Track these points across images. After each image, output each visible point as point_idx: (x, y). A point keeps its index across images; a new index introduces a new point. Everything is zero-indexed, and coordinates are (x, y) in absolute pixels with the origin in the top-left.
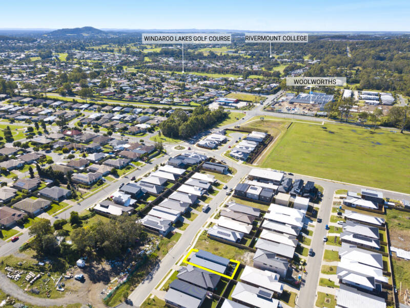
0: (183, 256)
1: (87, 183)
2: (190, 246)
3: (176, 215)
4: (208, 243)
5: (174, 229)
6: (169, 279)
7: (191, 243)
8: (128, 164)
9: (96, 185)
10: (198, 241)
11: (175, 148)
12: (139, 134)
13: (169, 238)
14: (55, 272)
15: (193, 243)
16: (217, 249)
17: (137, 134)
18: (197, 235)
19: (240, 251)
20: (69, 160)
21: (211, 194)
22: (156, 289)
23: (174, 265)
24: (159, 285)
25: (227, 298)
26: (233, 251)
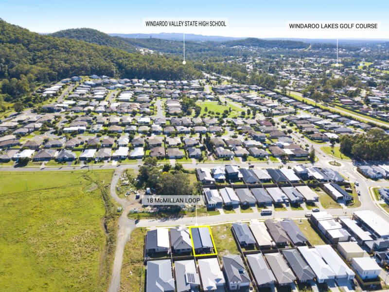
1: (219, 155)
3: (231, 200)
5: (220, 208)
7: (215, 222)
8: (265, 156)
9: (222, 159)
11: (330, 163)
12: (317, 141)
13: (208, 211)
14: (136, 187)
17: (316, 140)
20: (232, 138)
21: (292, 206)
25: (173, 261)
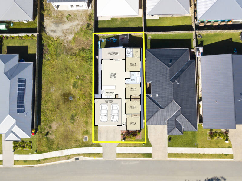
0: (119, 155)
2: (81, 158)
4: (54, 125)
6: (196, 146)
7: (73, 160)
10: (59, 149)
15: (68, 157)
16: (67, 97)
18: (38, 161)
19: (51, 49)
22: (231, 156)
23: (155, 158)
24: (220, 156)
26: (59, 63)
